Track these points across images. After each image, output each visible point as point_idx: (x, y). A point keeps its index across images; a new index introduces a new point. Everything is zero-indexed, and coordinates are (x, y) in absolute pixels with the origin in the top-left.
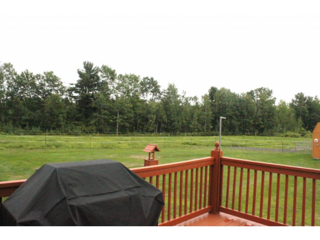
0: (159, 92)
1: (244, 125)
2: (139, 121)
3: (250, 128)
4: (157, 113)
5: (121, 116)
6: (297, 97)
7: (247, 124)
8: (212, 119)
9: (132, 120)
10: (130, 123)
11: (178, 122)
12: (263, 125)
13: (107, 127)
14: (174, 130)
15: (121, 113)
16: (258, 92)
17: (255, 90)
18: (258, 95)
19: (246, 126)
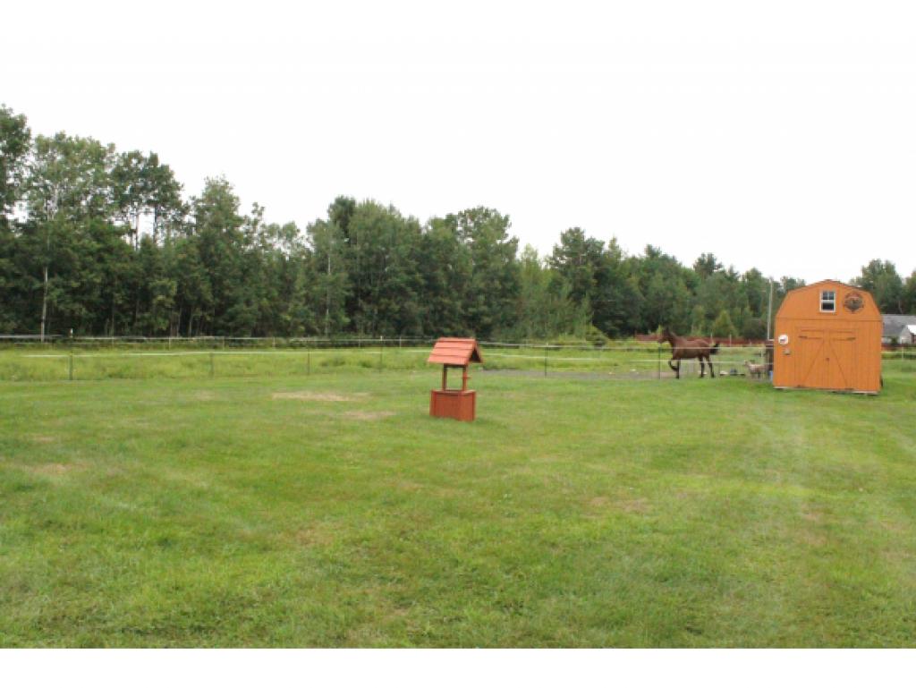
0: (177, 205)
1: (437, 317)
2: (119, 299)
3: (454, 325)
4: (179, 271)
5: (57, 279)
6: (564, 238)
7: (446, 312)
8: (347, 294)
9: (95, 296)
10: (89, 305)
11: (248, 303)
12: (488, 315)
13: (6, 316)
14: (236, 329)
15: (56, 269)
16: (469, 221)
17: (460, 214)
18: (467, 229)
19: (442, 318)
